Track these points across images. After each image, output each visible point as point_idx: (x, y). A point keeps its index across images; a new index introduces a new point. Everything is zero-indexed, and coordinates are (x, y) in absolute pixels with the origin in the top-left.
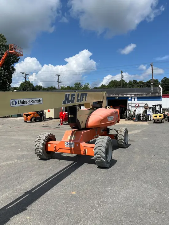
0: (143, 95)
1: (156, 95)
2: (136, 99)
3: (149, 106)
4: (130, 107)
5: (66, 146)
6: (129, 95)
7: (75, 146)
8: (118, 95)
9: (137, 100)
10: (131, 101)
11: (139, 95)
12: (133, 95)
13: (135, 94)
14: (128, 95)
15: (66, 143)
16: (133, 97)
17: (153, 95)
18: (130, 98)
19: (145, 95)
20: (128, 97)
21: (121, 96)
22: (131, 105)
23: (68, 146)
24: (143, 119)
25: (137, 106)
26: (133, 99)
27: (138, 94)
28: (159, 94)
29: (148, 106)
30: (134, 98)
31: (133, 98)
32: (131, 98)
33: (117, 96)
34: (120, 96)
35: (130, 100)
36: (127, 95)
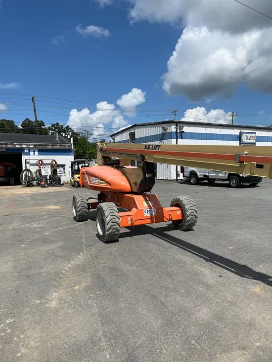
0: (47, 147)
1: (66, 147)
2: (36, 153)
3: (58, 163)
4: (28, 165)
5: (145, 216)
6: (25, 146)
7: (157, 212)
8: (6, 144)
9: (39, 155)
10: (29, 155)
11: (41, 147)
12: (31, 146)
13: (34, 145)
14: (23, 146)
15: (145, 211)
16: (32, 148)
17: (61, 147)
18: (26, 151)
19: (50, 147)
20: (23, 149)
21: (11, 146)
22: (28, 163)
23: (148, 215)
24: (51, 183)
25: (41, 164)
26: (32, 153)
27: (39, 145)
28: (69, 146)
29: (56, 163)
30: (34, 151)
31: (31, 150)
32: (29, 150)
33: (4, 146)
34: (8, 146)
35: (26, 154)
36: (21, 145)
